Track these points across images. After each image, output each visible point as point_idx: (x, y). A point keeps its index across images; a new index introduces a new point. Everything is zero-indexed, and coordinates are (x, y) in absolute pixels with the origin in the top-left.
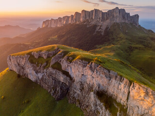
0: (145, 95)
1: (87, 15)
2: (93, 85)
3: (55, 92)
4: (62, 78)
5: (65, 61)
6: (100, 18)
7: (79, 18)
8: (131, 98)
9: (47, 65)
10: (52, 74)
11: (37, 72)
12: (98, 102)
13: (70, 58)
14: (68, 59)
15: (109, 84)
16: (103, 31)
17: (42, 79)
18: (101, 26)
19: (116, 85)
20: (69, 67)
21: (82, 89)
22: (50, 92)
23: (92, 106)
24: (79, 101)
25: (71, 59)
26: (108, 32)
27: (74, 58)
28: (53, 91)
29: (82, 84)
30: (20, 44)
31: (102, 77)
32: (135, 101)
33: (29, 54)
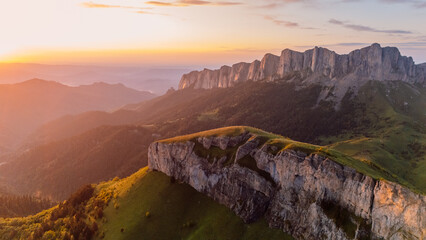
0: (393, 196)
1: (295, 61)
2: (314, 193)
3: (243, 208)
4: (257, 183)
5: (263, 153)
6: (329, 69)
7: (276, 68)
8: (376, 205)
9: (228, 160)
10: (239, 175)
11: (208, 173)
12: (325, 218)
13: (273, 148)
14: (269, 149)
15: (342, 188)
16: (339, 100)
17: (218, 185)
18: (332, 89)
19: (354, 188)
20: (271, 163)
21: (295, 201)
22: (234, 208)
23: (314, 226)
24: (288, 222)
25: (275, 150)
26: (351, 104)
27: (280, 149)
28: (240, 207)
29: (295, 193)
30: (133, 128)
31: (330, 176)
32: (382, 209)
33: (194, 140)
